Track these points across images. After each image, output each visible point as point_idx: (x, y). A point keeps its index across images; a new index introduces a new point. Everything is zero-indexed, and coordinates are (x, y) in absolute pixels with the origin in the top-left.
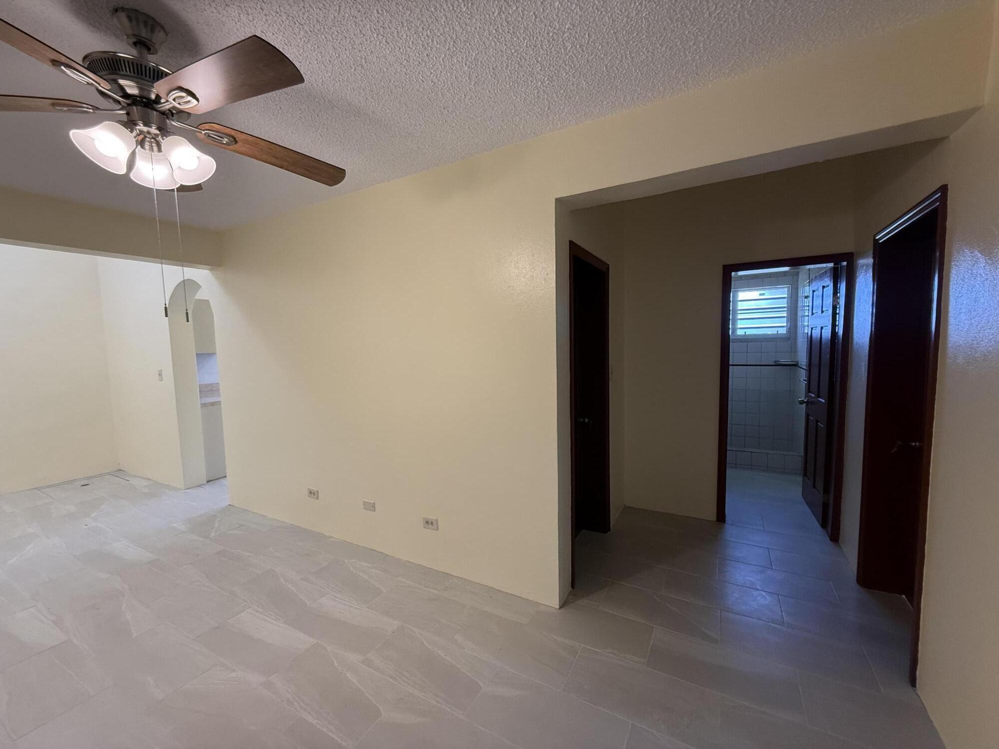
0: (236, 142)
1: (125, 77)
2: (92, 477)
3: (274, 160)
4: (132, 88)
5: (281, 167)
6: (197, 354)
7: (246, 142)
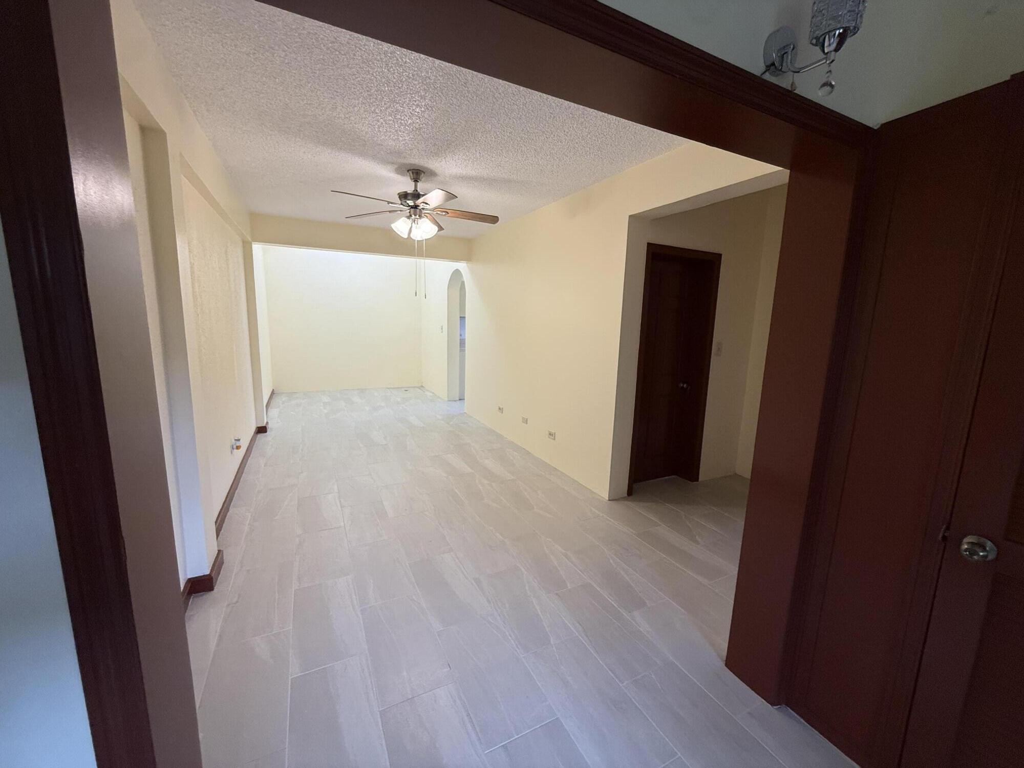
0: (448, 213)
1: (409, 200)
2: (409, 387)
3: (465, 217)
4: (411, 203)
5: (469, 219)
6: (461, 317)
7: (452, 212)
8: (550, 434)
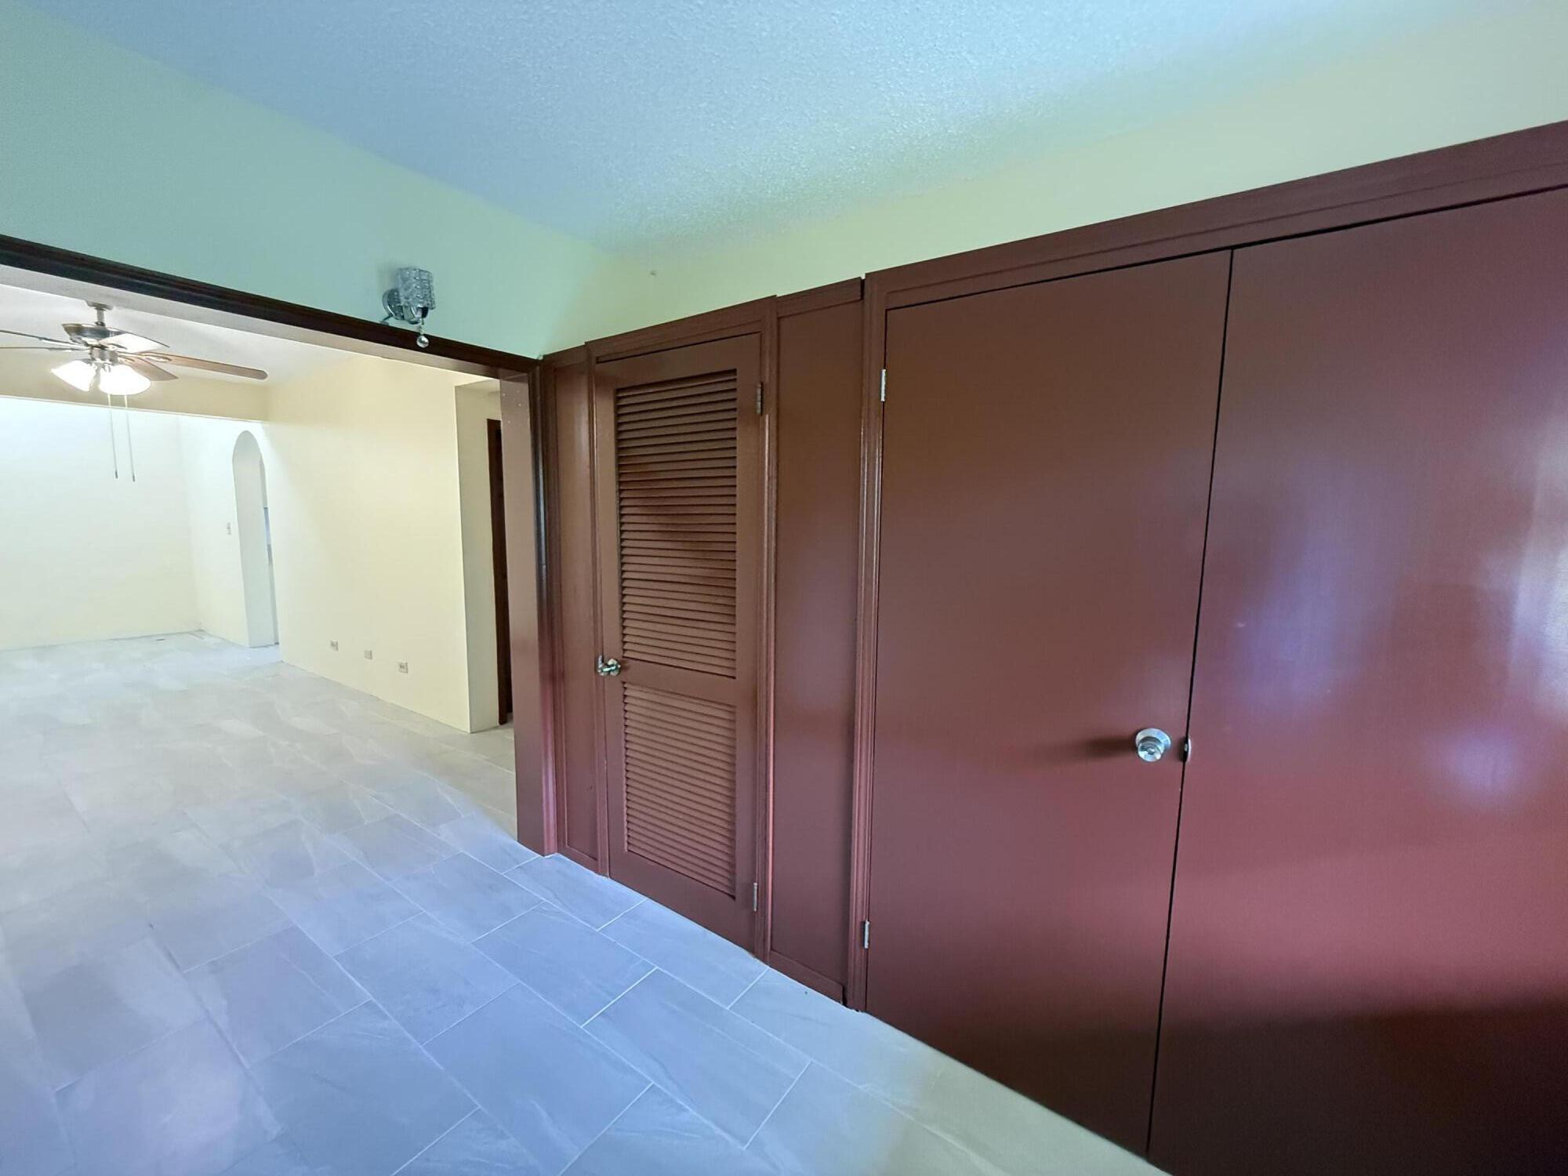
0: (170, 360)
1: (87, 336)
2: (167, 635)
7: (176, 360)
8: (401, 667)
